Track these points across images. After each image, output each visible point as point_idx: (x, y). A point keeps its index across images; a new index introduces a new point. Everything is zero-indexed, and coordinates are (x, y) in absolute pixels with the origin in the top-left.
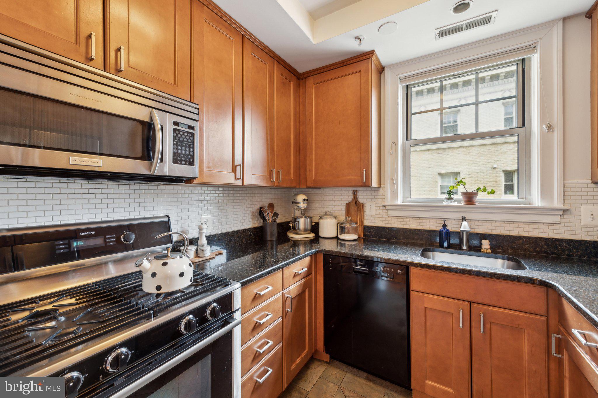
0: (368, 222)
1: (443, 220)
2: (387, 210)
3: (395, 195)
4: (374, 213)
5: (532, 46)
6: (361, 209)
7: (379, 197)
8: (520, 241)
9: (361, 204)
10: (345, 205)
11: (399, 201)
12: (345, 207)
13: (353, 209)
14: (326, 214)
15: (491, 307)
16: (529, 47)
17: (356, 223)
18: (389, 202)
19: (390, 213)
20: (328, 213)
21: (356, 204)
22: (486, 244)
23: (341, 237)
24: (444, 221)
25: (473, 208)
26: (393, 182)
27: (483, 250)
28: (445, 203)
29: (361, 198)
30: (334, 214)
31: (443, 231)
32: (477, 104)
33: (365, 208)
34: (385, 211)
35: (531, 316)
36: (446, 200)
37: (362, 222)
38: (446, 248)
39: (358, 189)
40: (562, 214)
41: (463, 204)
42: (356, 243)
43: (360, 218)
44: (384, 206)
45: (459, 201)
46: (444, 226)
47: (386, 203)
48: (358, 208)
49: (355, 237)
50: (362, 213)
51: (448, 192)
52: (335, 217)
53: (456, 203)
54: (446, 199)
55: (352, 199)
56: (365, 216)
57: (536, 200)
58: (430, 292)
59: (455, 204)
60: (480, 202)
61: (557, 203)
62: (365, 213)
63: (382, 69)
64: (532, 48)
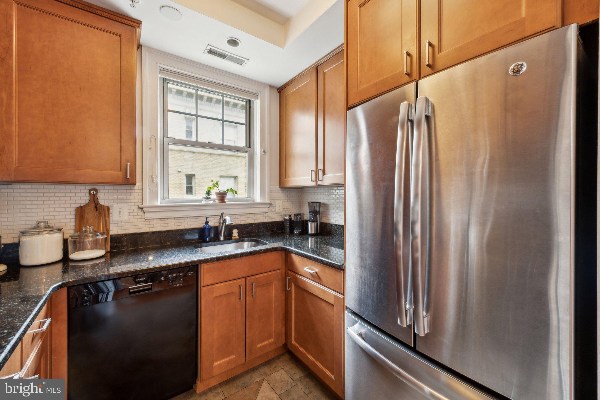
0: (114, 231)
1: (205, 217)
2: (144, 213)
3: (154, 194)
4: (125, 217)
5: (256, 94)
6: (104, 213)
7: (133, 198)
8: (251, 227)
9: (106, 209)
10: (74, 209)
11: (158, 203)
12: (73, 213)
13: (90, 215)
14: (37, 227)
15: (257, 275)
16: (254, 94)
17: (103, 234)
18: (147, 203)
19: (148, 216)
20: (42, 225)
21: (96, 207)
22: (235, 232)
23: (73, 256)
24: (207, 218)
25: (225, 205)
26: (153, 181)
27: (233, 238)
28: (203, 202)
29: (103, 199)
30: (58, 226)
31: (206, 227)
32: (223, 121)
33: (111, 211)
34: (142, 213)
35: (276, 272)
36: (204, 200)
37: (108, 231)
38: (208, 242)
39: (97, 187)
40: (269, 206)
41: (217, 202)
42: (103, 260)
43: (104, 226)
44: (141, 209)
45: (214, 200)
46: (207, 222)
47: (144, 205)
48: (100, 214)
49: (101, 252)
50: (107, 219)
51: (206, 192)
52: (60, 230)
53: (212, 202)
54: (205, 198)
55: (87, 202)
56: (111, 222)
57: (258, 199)
58: (218, 281)
59: (211, 202)
60: (229, 201)
61: (267, 201)
62: (111, 218)
63: (140, 46)
64: (256, 96)
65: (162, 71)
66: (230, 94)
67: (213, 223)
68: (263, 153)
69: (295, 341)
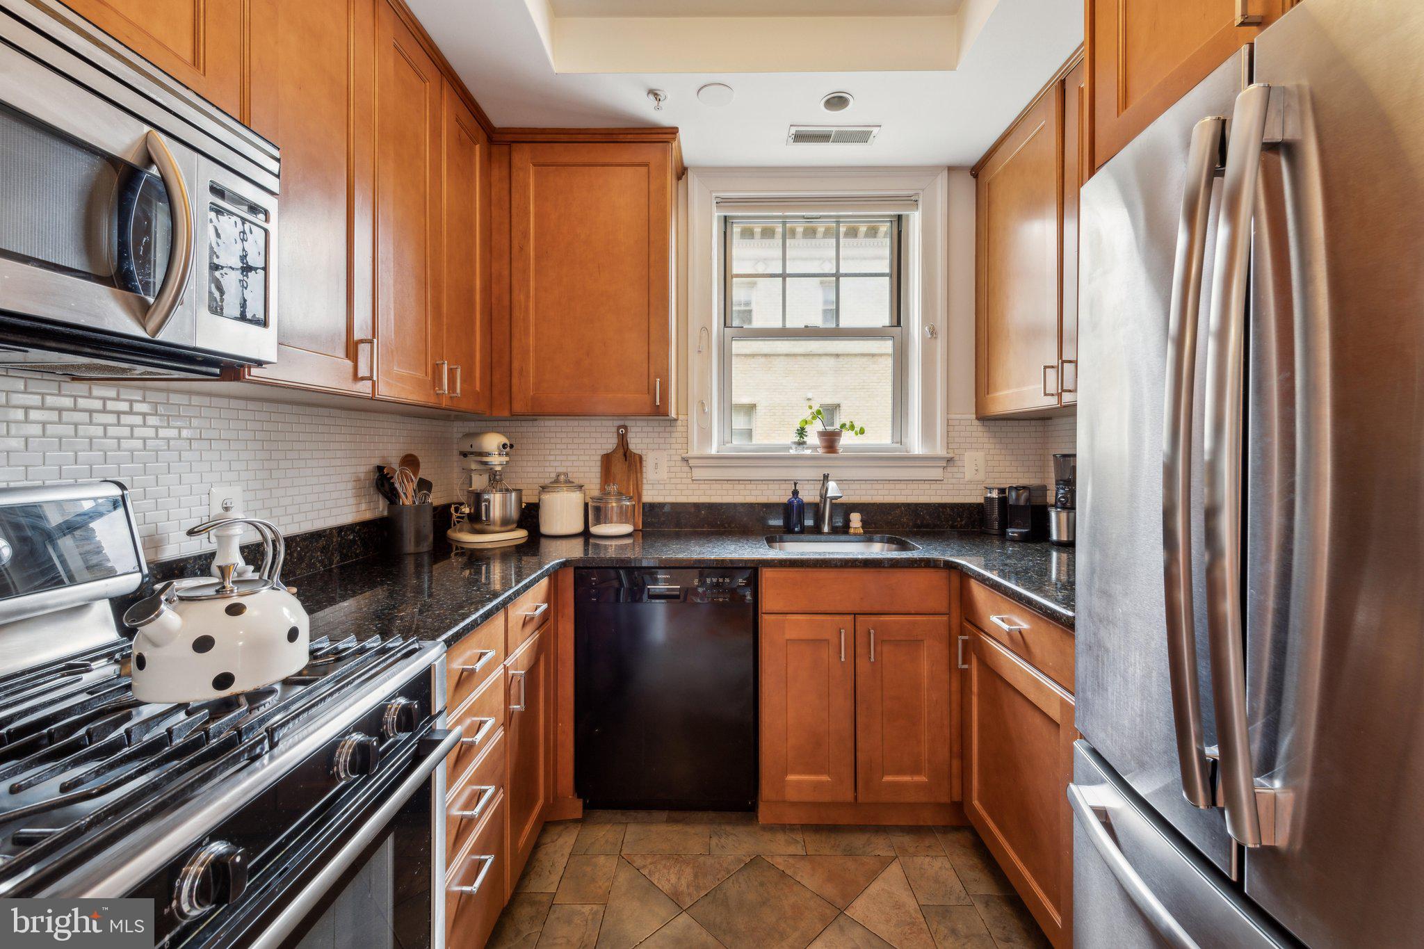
0: (651, 495)
1: (793, 482)
2: (690, 467)
3: (706, 436)
4: (663, 474)
5: (912, 198)
6: (636, 466)
7: (674, 440)
8: (898, 512)
9: (638, 459)
10: (599, 458)
11: (713, 451)
12: (599, 464)
13: (618, 467)
14: (557, 481)
15: (883, 616)
16: (909, 198)
17: (630, 499)
18: (695, 451)
19: (698, 474)
20: (562, 478)
21: (625, 455)
22: (856, 519)
23: (595, 530)
24: (795, 484)
25: (836, 459)
26: (704, 410)
27: (852, 531)
28: (792, 452)
29: (635, 445)
30: (577, 482)
31: (793, 501)
32: (837, 276)
33: (644, 463)
34: (687, 469)
35: (931, 618)
36: (794, 446)
37: (640, 496)
38: (798, 533)
39: (628, 423)
40: (945, 465)
41: (820, 451)
42: (629, 541)
43: (635, 487)
44: (686, 460)
45: (814, 448)
46: (795, 493)
47: (690, 454)
48: (630, 466)
49: (627, 528)
50: (639, 475)
51: (798, 430)
52: (580, 487)
53: (810, 451)
54: (795, 443)
55: (615, 446)
56: (645, 481)
57: (916, 446)
58: (794, 609)
59: (808, 452)
60: (847, 449)
61: (940, 451)
62: (644, 475)
63: (682, 172)
64: (912, 202)
65: (722, 204)
66: (850, 213)
67: (809, 495)
68: (929, 336)
69: (980, 800)
